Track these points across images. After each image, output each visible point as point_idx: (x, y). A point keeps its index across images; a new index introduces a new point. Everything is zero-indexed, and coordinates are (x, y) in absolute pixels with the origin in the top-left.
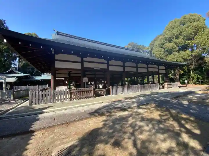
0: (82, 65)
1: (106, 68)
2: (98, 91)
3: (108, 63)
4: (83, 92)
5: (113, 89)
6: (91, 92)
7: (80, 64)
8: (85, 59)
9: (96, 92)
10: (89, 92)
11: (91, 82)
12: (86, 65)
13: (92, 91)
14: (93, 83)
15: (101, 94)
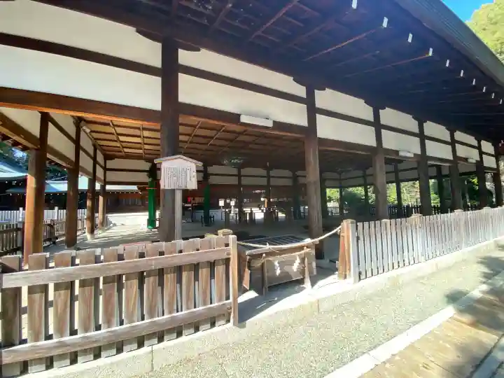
0: (170, 90)
1: (304, 122)
2: (269, 254)
3: (309, 102)
4: (141, 277)
5: (358, 238)
6: (220, 270)
7: (156, 82)
8: (185, 57)
9: (257, 264)
10: (204, 272)
11: (228, 201)
12: (191, 91)
13: (227, 261)
14: (233, 203)
15: (285, 274)
